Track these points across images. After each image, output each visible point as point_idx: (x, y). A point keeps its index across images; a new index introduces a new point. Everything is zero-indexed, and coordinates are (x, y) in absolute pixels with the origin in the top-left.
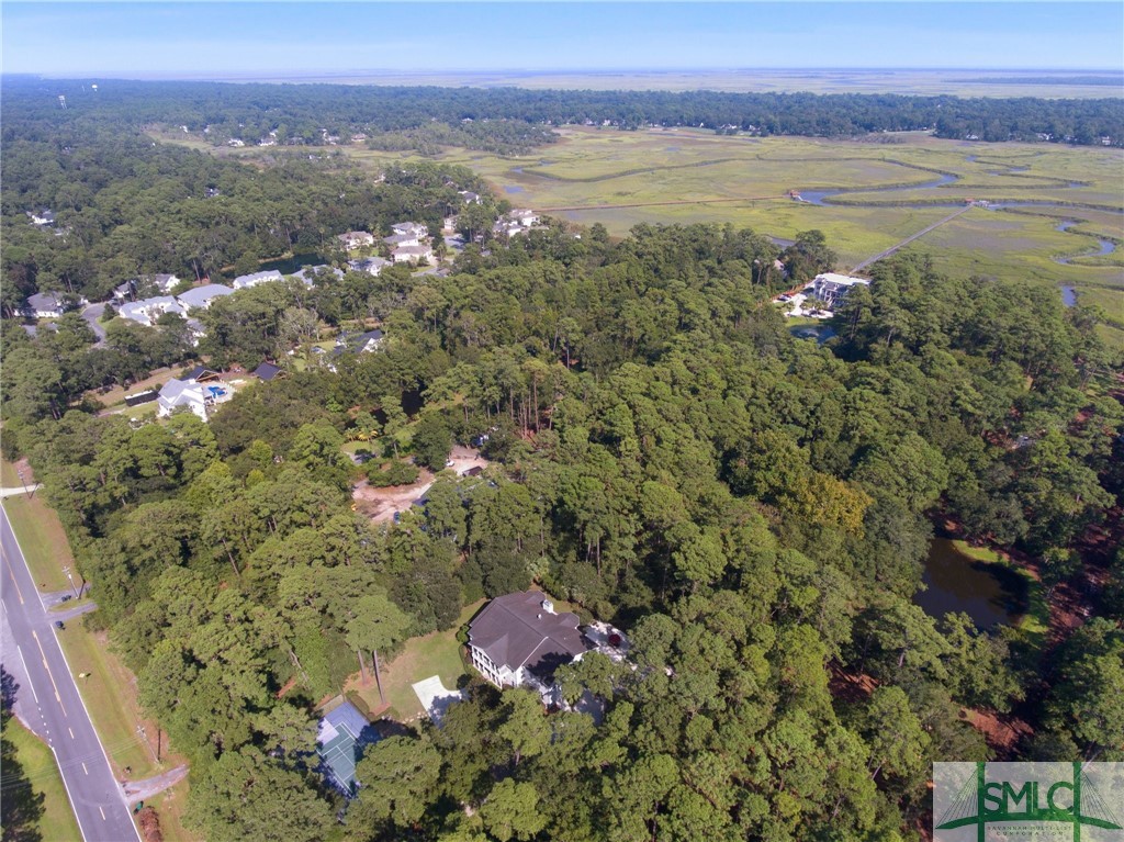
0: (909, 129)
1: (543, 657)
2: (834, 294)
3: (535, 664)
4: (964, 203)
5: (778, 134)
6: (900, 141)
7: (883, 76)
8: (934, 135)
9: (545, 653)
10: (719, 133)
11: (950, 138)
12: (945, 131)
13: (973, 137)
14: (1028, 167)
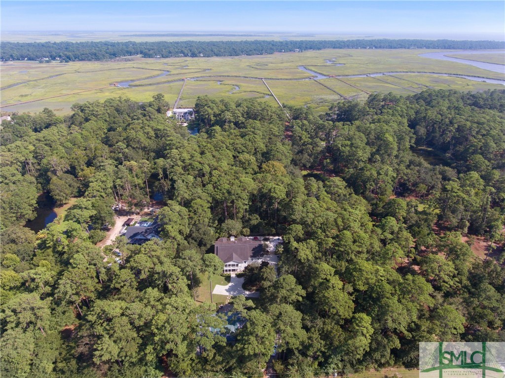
0: (131, 55)
1: (252, 251)
2: (183, 116)
3: (252, 254)
4: (183, 80)
5: (74, 61)
6: (132, 60)
7: (91, 34)
8: (143, 57)
9: (252, 249)
10: (41, 62)
11: (150, 57)
12: (146, 55)
13: (158, 57)
14: (187, 66)
